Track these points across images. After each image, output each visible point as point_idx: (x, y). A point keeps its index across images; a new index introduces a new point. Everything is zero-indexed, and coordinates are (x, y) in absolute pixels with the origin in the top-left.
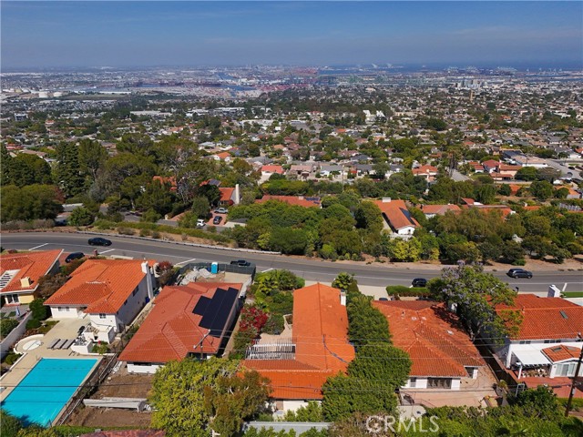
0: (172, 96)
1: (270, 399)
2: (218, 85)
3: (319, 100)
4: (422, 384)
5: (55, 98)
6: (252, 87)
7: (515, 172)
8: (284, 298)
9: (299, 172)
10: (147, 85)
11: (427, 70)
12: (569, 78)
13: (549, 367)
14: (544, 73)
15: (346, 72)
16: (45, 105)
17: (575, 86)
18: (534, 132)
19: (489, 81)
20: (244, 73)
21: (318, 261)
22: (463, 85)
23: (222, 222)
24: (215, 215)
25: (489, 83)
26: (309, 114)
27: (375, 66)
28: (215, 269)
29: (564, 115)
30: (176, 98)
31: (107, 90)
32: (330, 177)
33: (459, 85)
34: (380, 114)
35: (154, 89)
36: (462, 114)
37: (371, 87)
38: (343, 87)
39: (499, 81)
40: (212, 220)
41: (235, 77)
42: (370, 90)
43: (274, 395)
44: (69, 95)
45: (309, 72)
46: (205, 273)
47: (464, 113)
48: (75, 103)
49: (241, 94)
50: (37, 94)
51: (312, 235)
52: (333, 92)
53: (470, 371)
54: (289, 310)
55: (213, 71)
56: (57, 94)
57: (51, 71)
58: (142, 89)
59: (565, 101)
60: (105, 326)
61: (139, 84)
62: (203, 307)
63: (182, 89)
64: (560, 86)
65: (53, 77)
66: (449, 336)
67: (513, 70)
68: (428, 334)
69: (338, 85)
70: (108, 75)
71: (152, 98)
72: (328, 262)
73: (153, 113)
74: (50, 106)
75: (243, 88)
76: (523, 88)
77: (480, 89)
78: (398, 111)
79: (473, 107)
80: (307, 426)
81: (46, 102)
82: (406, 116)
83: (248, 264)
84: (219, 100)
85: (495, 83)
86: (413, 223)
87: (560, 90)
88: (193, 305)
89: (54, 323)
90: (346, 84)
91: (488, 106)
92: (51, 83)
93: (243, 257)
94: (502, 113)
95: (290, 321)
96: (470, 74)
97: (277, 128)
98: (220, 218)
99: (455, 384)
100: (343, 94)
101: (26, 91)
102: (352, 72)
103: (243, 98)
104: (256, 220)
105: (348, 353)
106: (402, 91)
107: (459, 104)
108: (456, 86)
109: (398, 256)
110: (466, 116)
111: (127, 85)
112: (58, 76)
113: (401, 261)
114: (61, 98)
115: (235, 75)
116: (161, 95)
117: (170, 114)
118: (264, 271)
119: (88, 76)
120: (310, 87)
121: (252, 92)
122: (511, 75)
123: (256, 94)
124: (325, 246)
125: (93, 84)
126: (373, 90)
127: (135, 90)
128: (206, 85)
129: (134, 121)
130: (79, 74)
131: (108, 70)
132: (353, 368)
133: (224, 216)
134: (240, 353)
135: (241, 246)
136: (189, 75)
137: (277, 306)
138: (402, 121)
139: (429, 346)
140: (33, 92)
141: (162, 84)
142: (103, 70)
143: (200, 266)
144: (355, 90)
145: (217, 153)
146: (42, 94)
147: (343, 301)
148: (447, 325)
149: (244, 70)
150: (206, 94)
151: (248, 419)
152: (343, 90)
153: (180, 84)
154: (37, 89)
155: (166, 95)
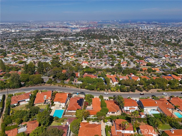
0: (53, 32)
1: (90, 115)
2: (67, 27)
3: (98, 34)
4: (111, 113)
5: (17, 32)
6: (77, 28)
7: (146, 64)
8: (90, 100)
9: (92, 64)
10: (45, 27)
11: (131, 22)
12: (174, 25)
13: (129, 111)
14: (167, 23)
15: (106, 23)
16: (14, 35)
17: (175, 28)
18: (157, 47)
19: (150, 26)
20: (75, 23)
21: (96, 92)
22: (142, 28)
23: (77, 81)
24: (75, 80)
25: (150, 27)
26: (95, 40)
27: (115, 21)
28: (78, 94)
29: (168, 40)
30: (54, 32)
31: (33, 29)
32: (100, 65)
33: (141, 28)
34: (115, 40)
35: (47, 29)
36: (139, 40)
37: (114, 28)
38: (105, 28)
39: (153, 26)
40: (74, 81)
41: (72, 25)
42: (113, 29)
43: (90, 114)
44: (21, 31)
45: (95, 23)
46: (76, 95)
47: (140, 39)
48: (23, 34)
49: (74, 31)
50: (11, 31)
51: (95, 86)
52: (102, 30)
53: (118, 111)
54: (92, 102)
55: (65, 23)
56: (17, 31)
57: (14, 22)
58: (44, 29)
59: (170, 35)
60: (63, 105)
61: (42, 27)
62: (78, 102)
63: (56, 29)
64: (171, 28)
65: (16, 24)
66: (115, 106)
67: (157, 23)
68: (112, 106)
69: (104, 27)
70: (33, 24)
71: (47, 32)
72: (98, 92)
73: (48, 39)
74: (16, 35)
75: (75, 28)
76: (160, 29)
77: (147, 29)
78: (121, 38)
79: (143, 37)
80: (95, 118)
81: (15, 33)
82: (123, 41)
83: (84, 93)
84: (67, 33)
85: (152, 27)
86: (117, 81)
87: (171, 30)
88: (77, 101)
89: (55, 104)
90: (106, 27)
91: (147, 37)
92: (15, 27)
93: (83, 91)
94: (151, 39)
95: (92, 104)
96: (144, 24)
97: (86, 46)
98: (76, 81)
99: (115, 113)
100: (105, 31)
101: (8, 30)
102: (108, 23)
103: (75, 32)
104: (84, 82)
105: (100, 109)
106: (123, 30)
107: (139, 36)
108: (140, 28)
109: (112, 90)
110: (140, 41)
111: (39, 27)
112: (17, 24)
113: (112, 91)
114: (19, 32)
115: (72, 24)
116: (50, 31)
117: (54, 39)
118: (87, 94)
119: (26, 24)
120: (95, 28)
121: (77, 30)
122: (157, 24)
123: (79, 30)
124: (98, 88)
125: (28, 27)
126: (114, 29)
127: (41, 29)
128: (63, 27)
129: (44, 42)
130: (23, 23)
131: (32, 22)
132: (101, 111)
133: (77, 80)
134: (85, 109)
135: (82, 88)
136: (57, 24)
137: (89, 101)
138: (122, 43)
139: (112, 107)
140: (10, 30)
141: (50, 27)
142: (31, 22)
143: (75, 93)
144: (109, 30)
145: (70, 56)
146: (13, 31)
147: (100, 101)
148: (116, 104)
149: (75, 22)
150: (63, 31)
151: (87, 117)
152: (105, 30)
153: (55, 27)
154: (11, 29)
155: (51, 31)
